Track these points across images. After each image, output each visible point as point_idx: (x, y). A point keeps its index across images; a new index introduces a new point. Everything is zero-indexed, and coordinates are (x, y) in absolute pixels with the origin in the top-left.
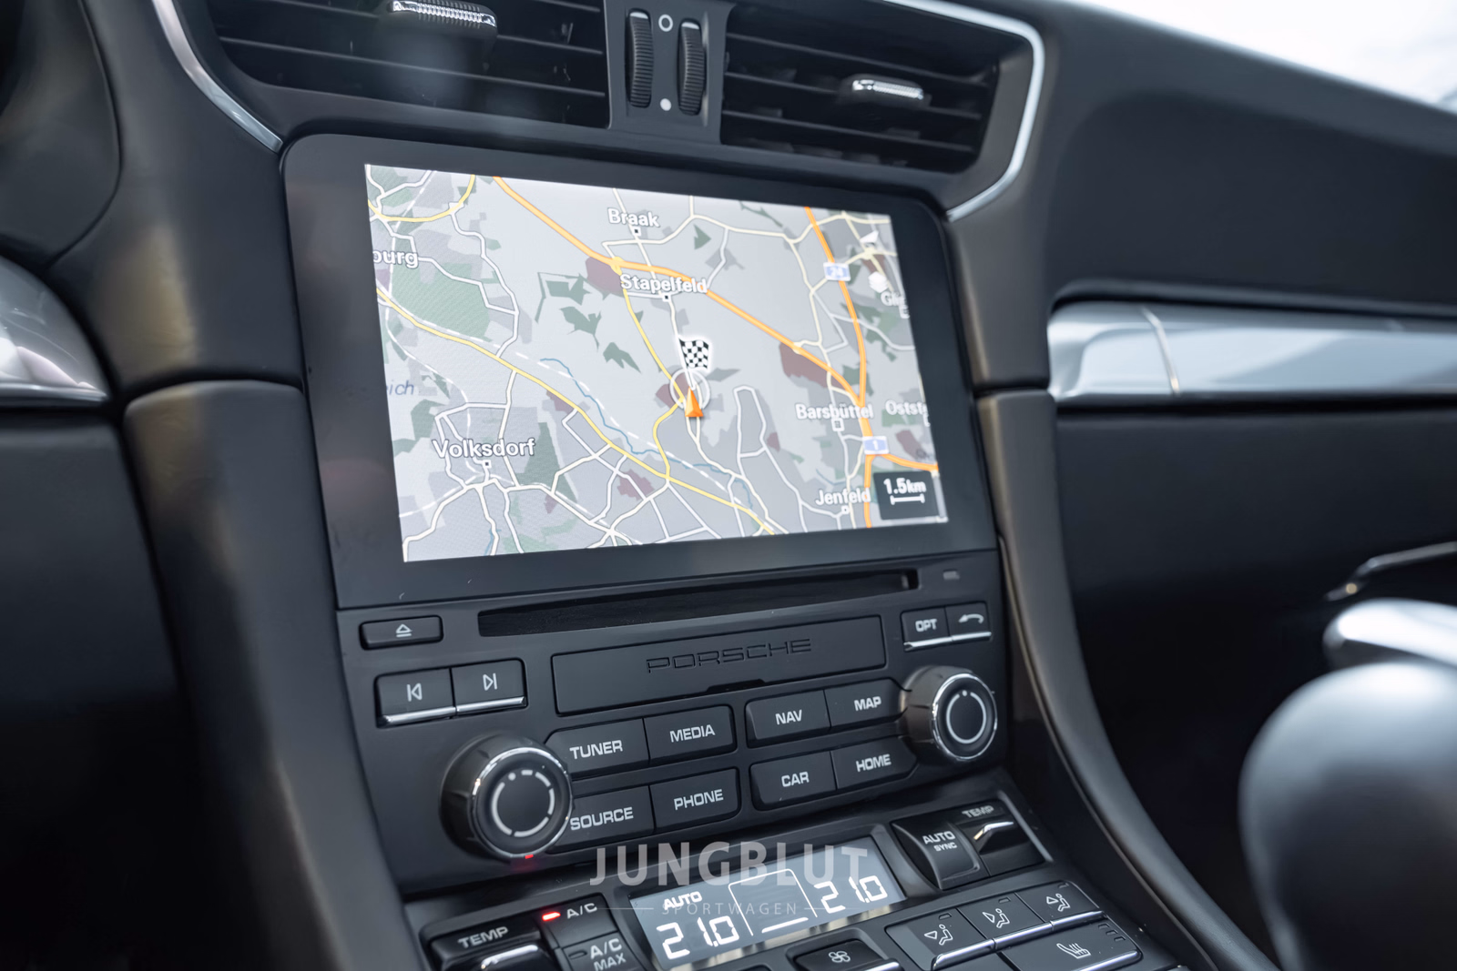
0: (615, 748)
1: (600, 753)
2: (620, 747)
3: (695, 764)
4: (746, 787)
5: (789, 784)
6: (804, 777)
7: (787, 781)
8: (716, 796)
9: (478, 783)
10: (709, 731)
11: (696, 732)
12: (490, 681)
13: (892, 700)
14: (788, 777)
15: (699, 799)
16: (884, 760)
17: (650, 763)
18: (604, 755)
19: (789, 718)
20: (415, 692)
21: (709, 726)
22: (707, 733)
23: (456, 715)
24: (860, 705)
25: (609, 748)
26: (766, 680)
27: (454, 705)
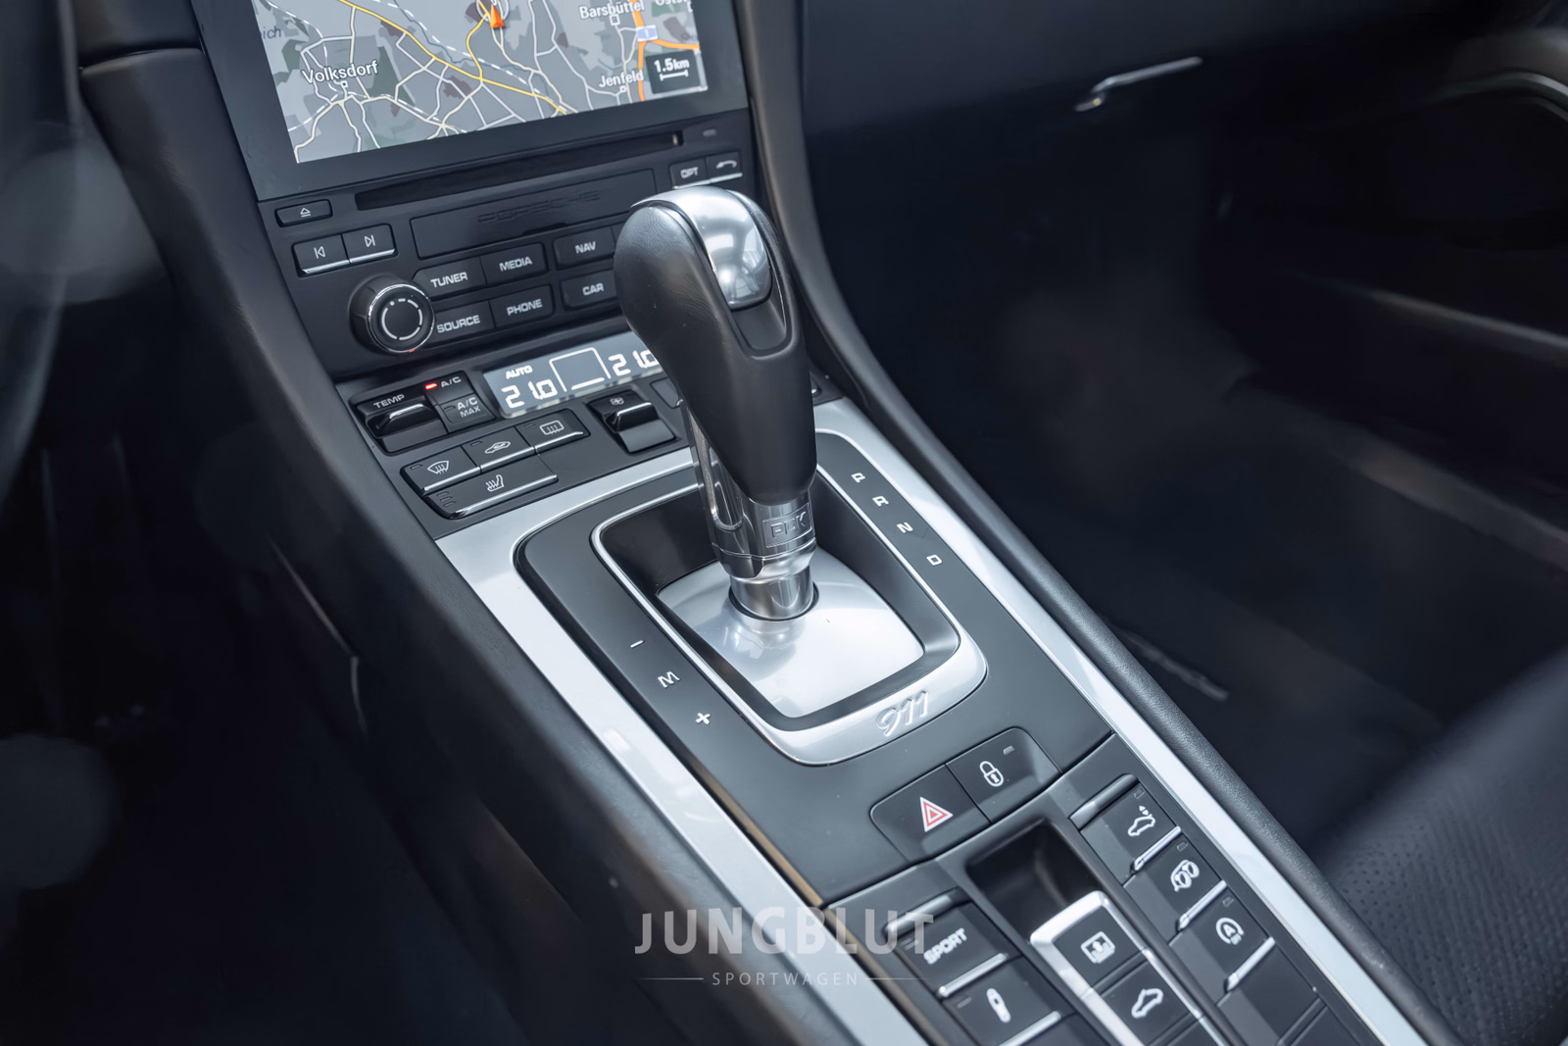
0: (462, 278)
1: (452, 282)
2: (466, 277)
3: (520, 283)
4: (556, 295)
5: (588, 293)
6: (599, 287)
7: (587, 291)
8: (537, 304)
9: (371, 308)
10: (528, 261)
11: (519, 263)
12: (370, 241)
14: (587, 288)
15: (525, 307)
17: (487, 286)
18: (455, 283)
19: (586, 248)
20: (320, 252)
21: (527, 258)
22: (527, 263)
23: (350, 265)
25: (459, 278)
26: (567, 222)
27: (348, 259)
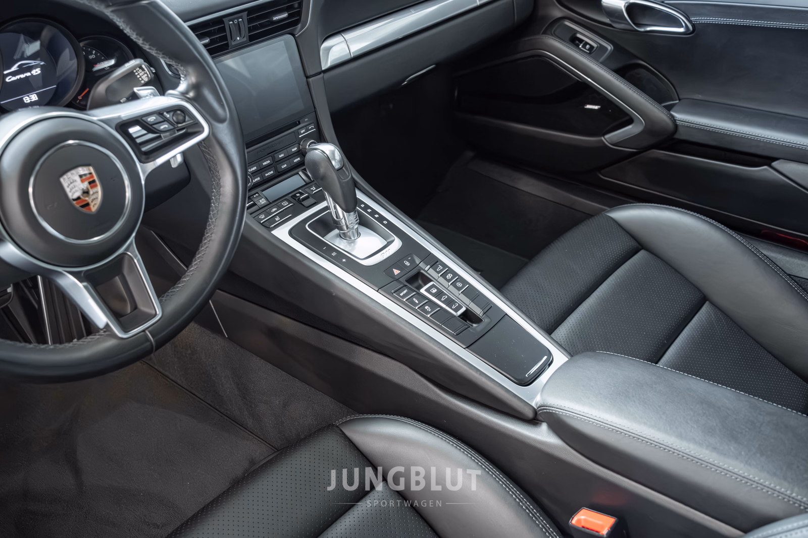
2: (256, 168)
3: (268, 168)
4: (276, 170)
6: (286, 165)
8: (272, 172)
11: (267, 163)
13: (299, 147)
14: (283, 166)
15: (269, 174)
16: (299, 159)
17: (261, 169)
18: (254, 170)
19: (282, 156)
22: (269, 162)
24: (293, 150)
25: (254, 168)
26: (277, 150)
